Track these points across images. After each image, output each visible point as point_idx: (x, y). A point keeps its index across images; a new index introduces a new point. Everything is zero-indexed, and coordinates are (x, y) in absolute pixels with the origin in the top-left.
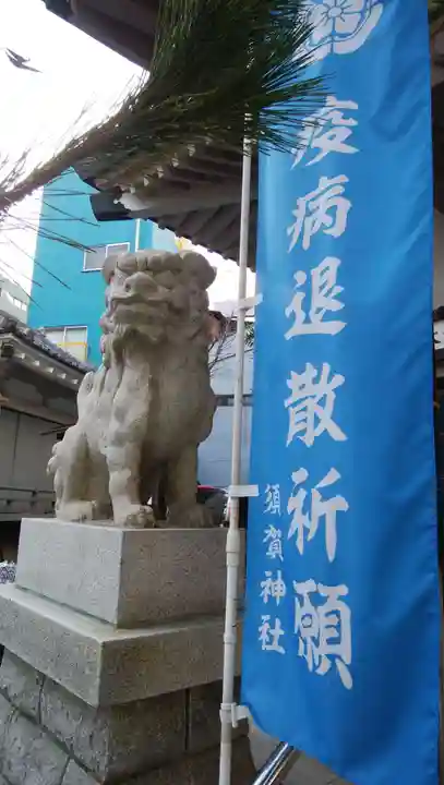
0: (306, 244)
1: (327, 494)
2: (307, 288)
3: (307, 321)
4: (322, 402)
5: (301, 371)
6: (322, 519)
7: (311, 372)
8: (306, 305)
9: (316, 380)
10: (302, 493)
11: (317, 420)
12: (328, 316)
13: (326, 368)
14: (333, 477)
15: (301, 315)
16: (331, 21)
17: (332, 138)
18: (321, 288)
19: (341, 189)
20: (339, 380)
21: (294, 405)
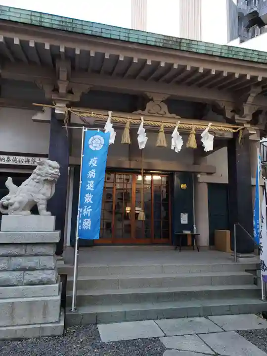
0: (90, 178)
1: (89, 209)
3: (89, 188)
6: (88, 212)
9: (89, 195)
10: (86, 209)
11: (89, 200)
12: (92, 188)
17: (94, 164)
18: (91, 184)
19: (94, 172)
20: (92, 196)
21: (86, 198)
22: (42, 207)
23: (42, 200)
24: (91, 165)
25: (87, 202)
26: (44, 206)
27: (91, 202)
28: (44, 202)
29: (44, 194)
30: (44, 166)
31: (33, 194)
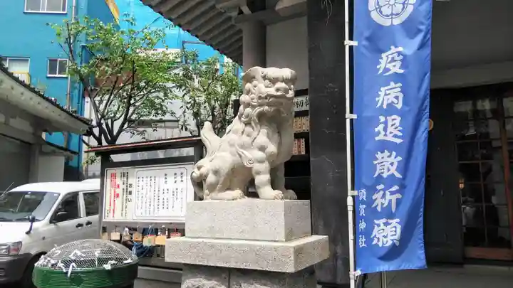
0: (385, 107)
1: (392, 193)
2: (386, 123)
3: (386, 135)
4: (392, 164)
5: (382, 152)
6: (390, 201)
7: (386, 153)
8: (385, 129)
9: (389, 156)
10: (381, 193)
11: (389, 170)
12: (396, 136)
13: (394, 153)
14: (395, 188)
15: (383, 133)
16: (390, 7)
17: (394, 66)
18: (392, 125)
19: (399, 89)
20: (399, 158)
21: (379, 164)
22: (262, 179)
23: (261, 162)
24: (387, 70)
25: (385, 175)
26: (266, 177)
27: (398, 175)
28: (265, 166)
29: (262, 149)
30: (255, 82)
31: (241, 151)
